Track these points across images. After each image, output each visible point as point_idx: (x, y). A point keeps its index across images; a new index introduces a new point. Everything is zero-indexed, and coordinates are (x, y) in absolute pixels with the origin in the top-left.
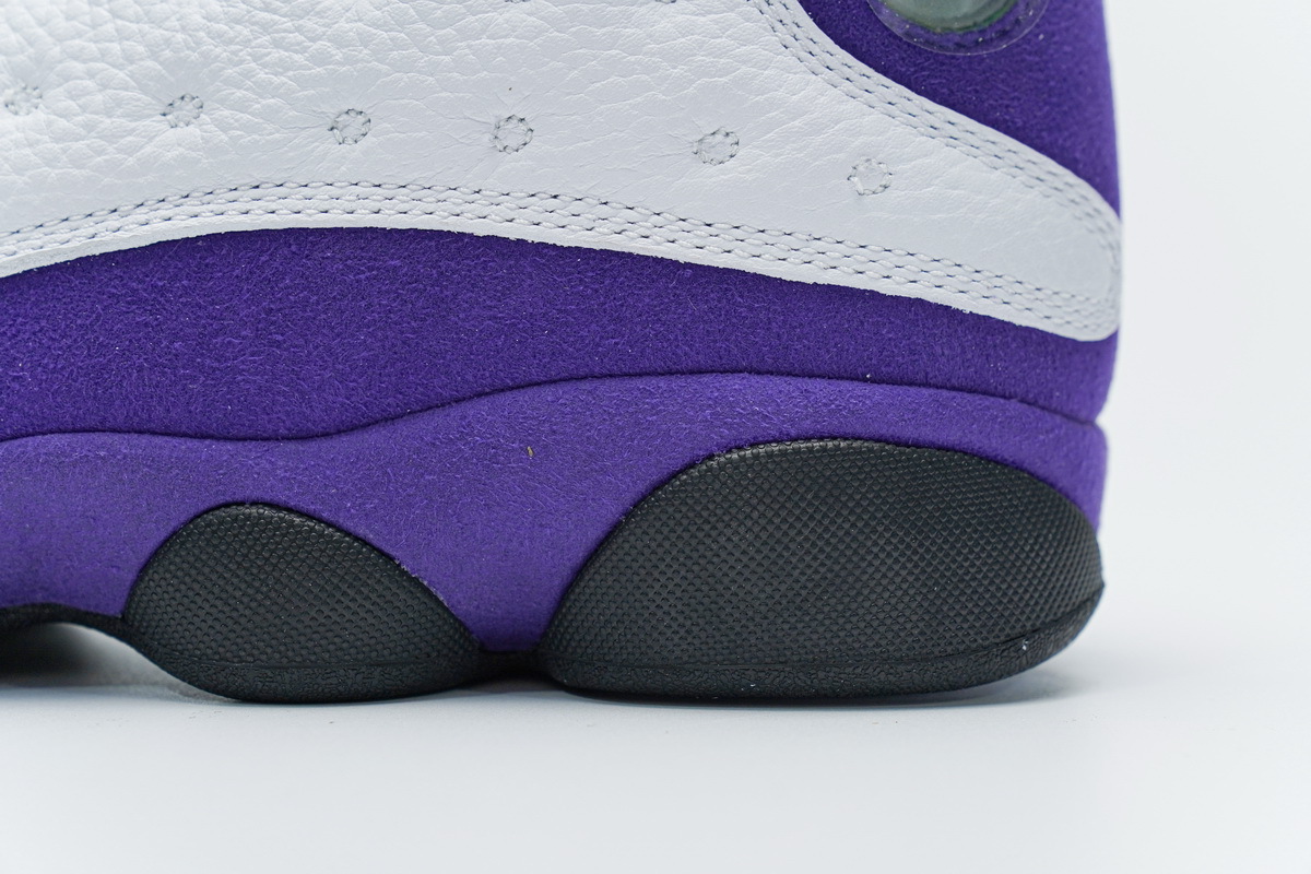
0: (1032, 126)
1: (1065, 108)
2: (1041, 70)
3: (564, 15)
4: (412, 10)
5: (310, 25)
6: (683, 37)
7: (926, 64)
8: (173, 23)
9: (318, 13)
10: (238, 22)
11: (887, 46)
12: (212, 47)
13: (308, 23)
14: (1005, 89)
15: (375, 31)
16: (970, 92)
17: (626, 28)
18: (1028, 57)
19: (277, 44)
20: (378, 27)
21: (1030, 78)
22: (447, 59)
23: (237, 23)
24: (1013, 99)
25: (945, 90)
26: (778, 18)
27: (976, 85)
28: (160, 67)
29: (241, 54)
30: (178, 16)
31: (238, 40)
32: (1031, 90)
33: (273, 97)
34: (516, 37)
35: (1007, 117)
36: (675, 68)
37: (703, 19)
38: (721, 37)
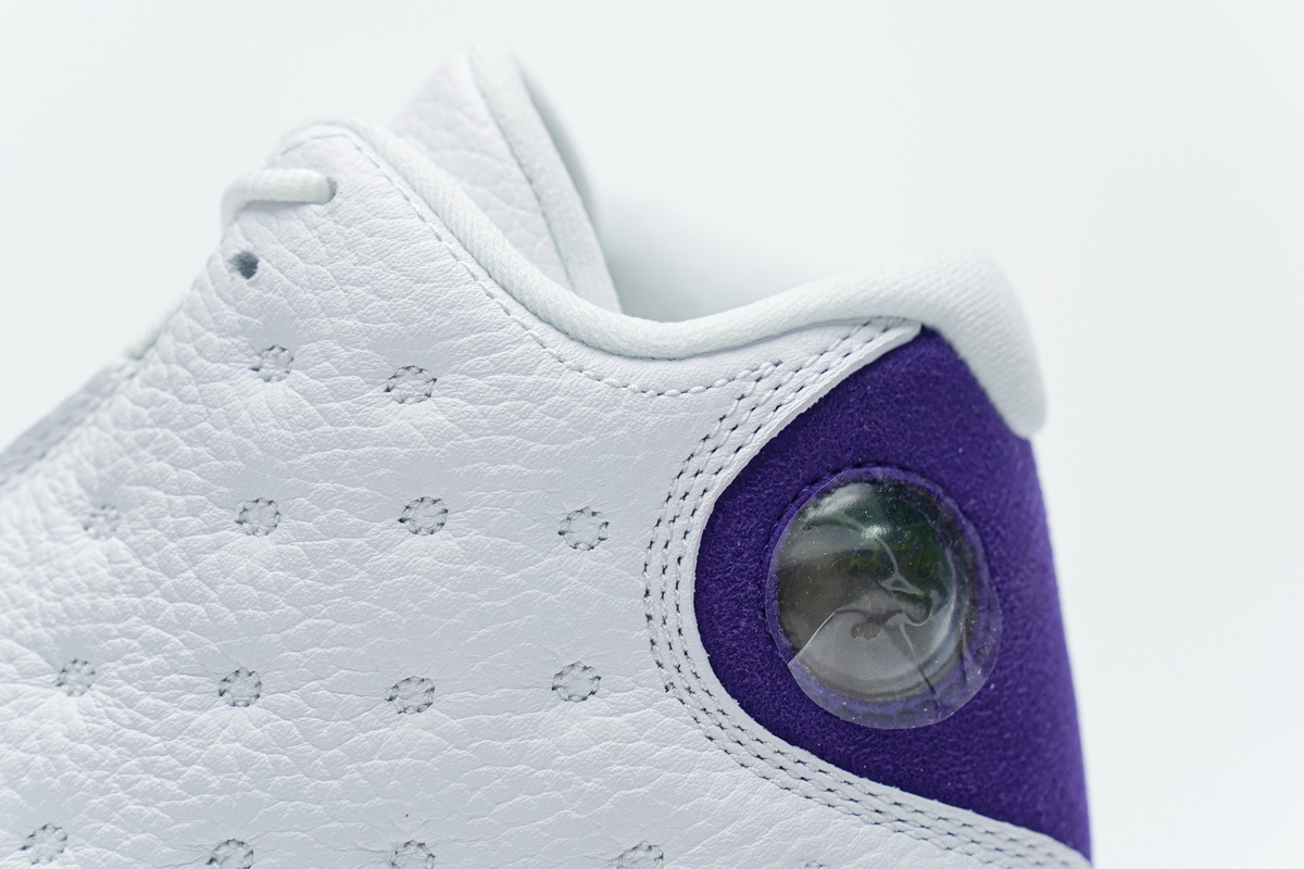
0: (987, 789)
1: (1023, 758)
2: (994, 724)
3: (463, 729)
4: (295, 728)
5: (183, 745)
6: (597, 743)
7: (867, 740)
8: (32, 742)
9: (192, 732)
10: (104, 742)
11: (823, 726)
12: (75, 773)
13: (182, 744)
14: (955, 753)
15: (255, 754)
16: (917, 764)
17: (532, 738)
18: (979, 713)
19: (147, 768)
20: (258, 749)
21: (983, 735)
22: (335, 784)
23: (102, 744)
24: (965, 764)
25: (889, 767)
26: (701, 707)
27: (924, 755)
28: (17, 797)
29: (107, 781)
30: (37, 733)
31: (103, 764)
32: (984, 748)
33: (144, 831)
34: (410, 757)
35: (960, 786)
36: (589, 781)
37: (617, 720)
38: (639, 740)
